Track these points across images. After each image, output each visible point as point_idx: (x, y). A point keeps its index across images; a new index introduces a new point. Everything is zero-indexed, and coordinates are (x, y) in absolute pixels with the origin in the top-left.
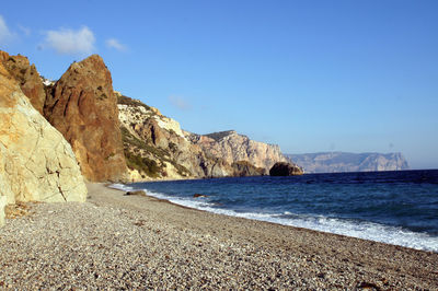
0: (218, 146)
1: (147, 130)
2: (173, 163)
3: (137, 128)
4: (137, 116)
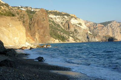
0: (105, 28)
3: (63, 24)
4: (63, 20)
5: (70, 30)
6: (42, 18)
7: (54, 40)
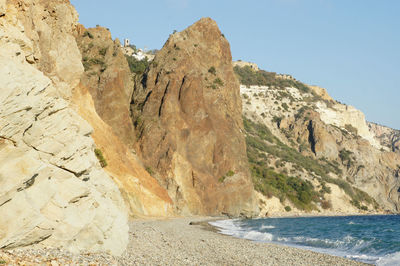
1: (300, 129)
2: (342, 186)
3: (284, 124)
4: (284, 105)
5: (319, 154)
6: (205, 71)
7: (262, 202)
